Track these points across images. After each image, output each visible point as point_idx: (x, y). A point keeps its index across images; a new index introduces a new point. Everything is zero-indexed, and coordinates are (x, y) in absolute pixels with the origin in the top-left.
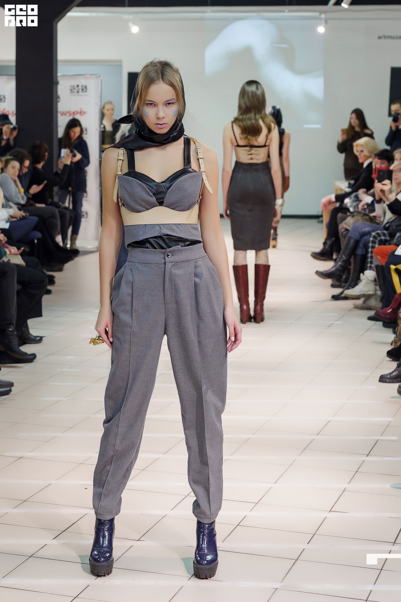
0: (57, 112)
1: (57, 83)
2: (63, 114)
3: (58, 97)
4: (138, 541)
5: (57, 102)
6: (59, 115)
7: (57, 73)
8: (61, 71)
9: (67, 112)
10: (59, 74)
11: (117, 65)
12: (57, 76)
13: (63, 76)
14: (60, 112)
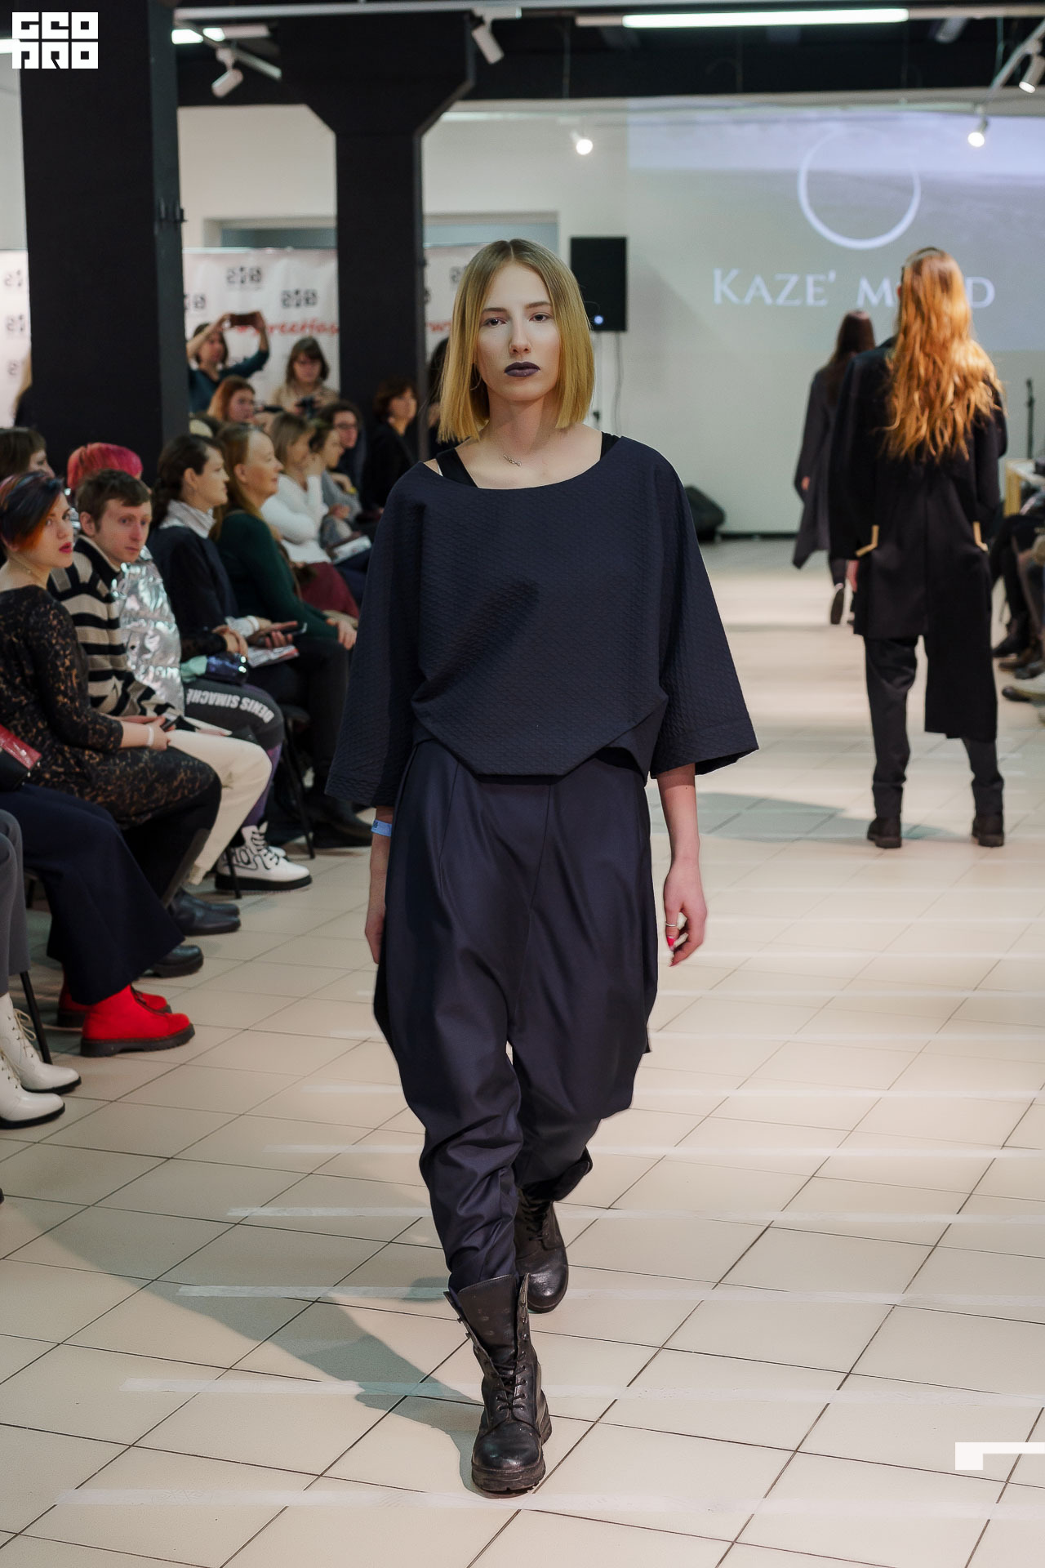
0: (424, 325)
1: (423, 264)
2: (437, 328)
3: (425, 293)
4: (609, 1208)
5: (424, 303)
6: (429, 330)
7: (422, 243)
8: (432, 237)
9: (445, 325)
10: (427, 244)
11: (549, 221)
12: (422, 249)
13: (435, 247)
14: (431, 324)
